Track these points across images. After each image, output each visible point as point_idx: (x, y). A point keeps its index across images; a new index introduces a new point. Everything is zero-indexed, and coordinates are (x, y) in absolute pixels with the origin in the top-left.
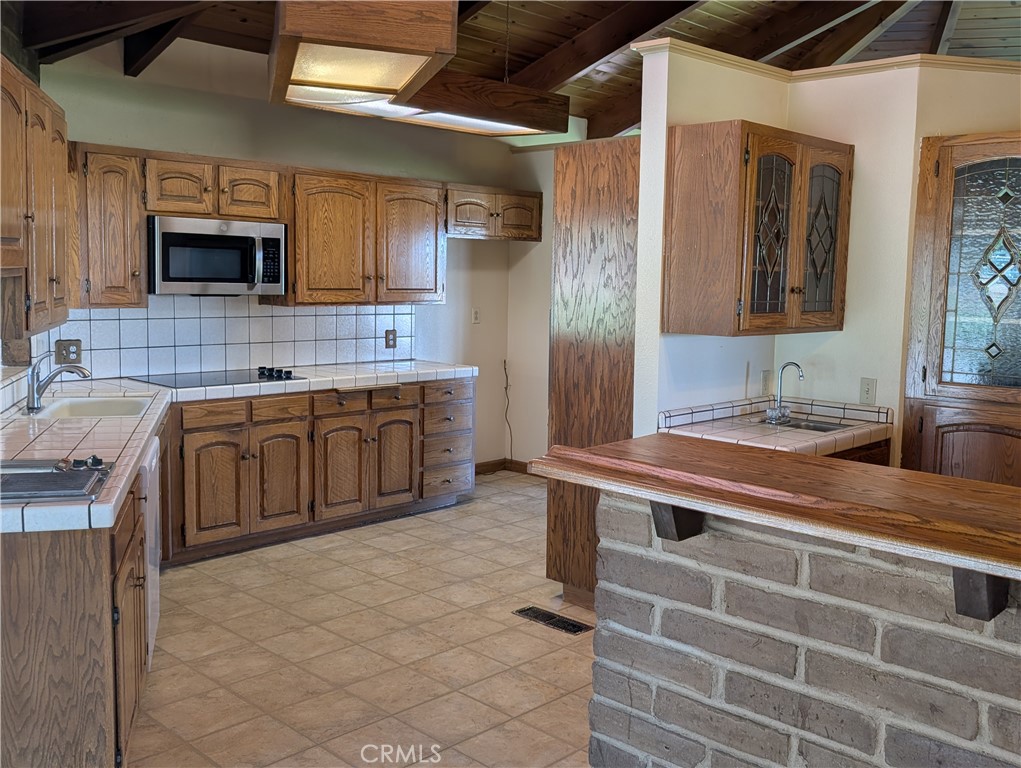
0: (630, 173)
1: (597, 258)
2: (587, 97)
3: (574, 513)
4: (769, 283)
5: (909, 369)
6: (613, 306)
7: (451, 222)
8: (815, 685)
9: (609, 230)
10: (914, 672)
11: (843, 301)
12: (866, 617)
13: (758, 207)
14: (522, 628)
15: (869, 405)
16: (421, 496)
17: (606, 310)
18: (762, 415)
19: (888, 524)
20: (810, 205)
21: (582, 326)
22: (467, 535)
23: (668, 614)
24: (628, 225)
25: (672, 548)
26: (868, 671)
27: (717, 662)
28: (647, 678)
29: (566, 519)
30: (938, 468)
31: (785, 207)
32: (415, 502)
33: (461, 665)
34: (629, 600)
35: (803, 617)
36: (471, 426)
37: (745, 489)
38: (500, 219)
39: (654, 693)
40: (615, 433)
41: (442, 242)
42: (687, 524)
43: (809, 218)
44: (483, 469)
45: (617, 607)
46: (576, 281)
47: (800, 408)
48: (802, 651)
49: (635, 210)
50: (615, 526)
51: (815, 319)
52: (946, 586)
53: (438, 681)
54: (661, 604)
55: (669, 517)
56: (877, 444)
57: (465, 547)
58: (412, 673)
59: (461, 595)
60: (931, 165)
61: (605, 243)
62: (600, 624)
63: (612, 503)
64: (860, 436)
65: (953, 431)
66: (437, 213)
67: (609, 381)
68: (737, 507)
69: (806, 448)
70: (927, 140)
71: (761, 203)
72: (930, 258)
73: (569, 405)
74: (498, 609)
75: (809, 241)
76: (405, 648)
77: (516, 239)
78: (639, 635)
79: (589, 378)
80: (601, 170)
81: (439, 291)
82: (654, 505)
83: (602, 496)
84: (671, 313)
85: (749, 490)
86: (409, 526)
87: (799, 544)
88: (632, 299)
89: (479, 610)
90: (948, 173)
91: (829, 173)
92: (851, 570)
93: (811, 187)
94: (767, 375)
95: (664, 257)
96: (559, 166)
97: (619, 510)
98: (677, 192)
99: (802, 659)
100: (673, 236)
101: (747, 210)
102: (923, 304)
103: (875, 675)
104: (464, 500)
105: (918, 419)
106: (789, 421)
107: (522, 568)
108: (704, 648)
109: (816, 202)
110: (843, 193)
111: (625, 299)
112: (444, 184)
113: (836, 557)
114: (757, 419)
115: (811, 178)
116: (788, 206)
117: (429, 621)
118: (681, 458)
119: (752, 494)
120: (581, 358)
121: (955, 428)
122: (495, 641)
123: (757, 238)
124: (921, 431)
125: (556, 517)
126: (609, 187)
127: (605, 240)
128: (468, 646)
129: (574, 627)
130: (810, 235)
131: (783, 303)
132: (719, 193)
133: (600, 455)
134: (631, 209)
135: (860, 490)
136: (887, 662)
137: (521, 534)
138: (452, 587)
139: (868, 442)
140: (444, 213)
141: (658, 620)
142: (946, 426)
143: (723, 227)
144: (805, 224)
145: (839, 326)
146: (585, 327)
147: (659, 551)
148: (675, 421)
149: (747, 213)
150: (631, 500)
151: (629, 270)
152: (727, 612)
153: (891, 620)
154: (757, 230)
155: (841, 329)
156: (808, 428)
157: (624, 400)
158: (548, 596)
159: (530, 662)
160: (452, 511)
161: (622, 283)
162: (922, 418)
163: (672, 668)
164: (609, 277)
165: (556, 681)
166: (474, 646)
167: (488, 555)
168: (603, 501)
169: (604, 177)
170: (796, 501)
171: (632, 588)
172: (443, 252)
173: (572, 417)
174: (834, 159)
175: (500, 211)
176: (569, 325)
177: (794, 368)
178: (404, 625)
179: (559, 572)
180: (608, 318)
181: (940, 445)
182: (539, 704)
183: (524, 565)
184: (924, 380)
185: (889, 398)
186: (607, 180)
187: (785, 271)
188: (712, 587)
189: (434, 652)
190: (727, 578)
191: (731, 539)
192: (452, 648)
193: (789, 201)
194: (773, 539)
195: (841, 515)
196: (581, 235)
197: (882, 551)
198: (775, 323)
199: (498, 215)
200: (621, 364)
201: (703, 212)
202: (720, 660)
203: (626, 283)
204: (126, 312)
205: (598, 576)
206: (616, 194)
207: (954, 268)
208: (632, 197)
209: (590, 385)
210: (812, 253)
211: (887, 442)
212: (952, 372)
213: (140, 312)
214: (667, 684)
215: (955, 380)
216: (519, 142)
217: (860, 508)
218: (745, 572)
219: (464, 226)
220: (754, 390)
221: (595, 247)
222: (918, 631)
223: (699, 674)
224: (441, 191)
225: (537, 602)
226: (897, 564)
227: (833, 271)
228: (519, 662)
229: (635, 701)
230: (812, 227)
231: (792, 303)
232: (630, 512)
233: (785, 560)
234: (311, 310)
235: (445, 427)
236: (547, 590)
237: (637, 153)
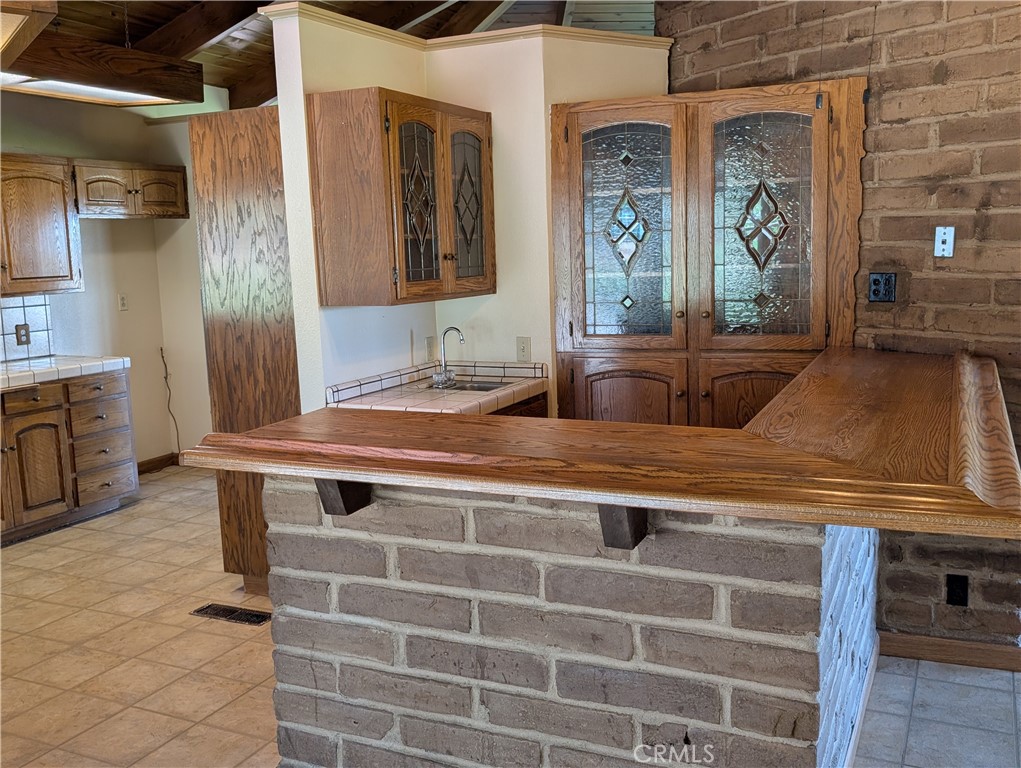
0: (272, 143)
1: (246, 232)
2: (224, 65)
3: (248, 501)
4: (422, 251)
5: (557, 325)
6: (269, 282)
7: (82, 202)
8: (490, 634)
9: (256, 203)
10: (576, 607)
11: (494, 265)
12: (528, 562)
13: (403, 176)
14: (201, 628)
15: (525, 362)
16: (77, 504)
17: (261, 286)
18: (430, 381)
19: (538, 471)
20: (454, 173)
21: (237, 305)
22: (134, 540)
23: (344, 590)
24: (275, 197)
25: (343, 523)
26: (535, 613)
27: (397, 629)
28: (329, 657)
29: (240, 510)
30: (590, 415)
31: (430, 175)
32: (70, 511)
33: (136, 678)
34: (304, 582)
35: (473, 571)
36: (127, 422)
37: (406, 454)
38: (139, 196)
39: (338, 671)
40: (283, 413)
41: (74, 224)
42: (355, 497)
43: (454, 185)
44: (147, 468)
45: (291, 591)
46: (226, 258)
47: (464, 370)
48: (475, 604)
49: (280, 181)
50: (282, 509)
51: (470, 284)
52: (594, 523)
53: (110, 701)
54: (337, 580)
55: (335, 493)
56: (536, 398)
57: (132, 553)
58: (78, 697)
59: (130, 604)
60: (561, 131)
61: (253, 217)
62: (276, 611)
63: (278, 486)
64: (519, 391)
65: (600, 379)
66: (64, 193)
67: (273, 360)
68: (399, 473)
69: (471, 408)
70: (555, 106)
71: (406, 172)
72: (567, 221)
73: (231, 389)
74: (174, 612)
75: (457, 208)
76: (68, 670)
77: (159, 216)
78: (317, 615)
79: (250, 358)
80: (240, 140)
81: (76, 278)
82: (319, 482)
83: (266, 480)
84: (328, 286)
85: (410, 455)
86: (65, 539)
87: (464, 500)
88: (286, 273)
89: (152, 617)
90: (576, 139)
91: (470, 140)
92: (512, 520)
93: (453, 153)
94: (431, 342)
95: (315, 229)
96: (195, 139)
97: (285, 492)
98: (321, 161)
99: (475, 612)
100: (322, 206)
101: (393, 178)
102: (565, 262)
103: (541, 616)
104: (129, 502)
105: (569, 372)
106: (455, 384)
107: (199, 565)
108: (382, 618)
109: (459, 170)
110: (485, 159)
111: (280, 275)
112: (70, 160)
113: (497, 509)
114: (425, 385)
115: (453, 145)
116: (433, 174)
117: (95, 637)
118: (345, 431)
119: (412, 458)
120: (240, 338)
121: (601, 376)
122: (172, 646)
123: (405, 206)
124: (572, 382)
125: (229, 508)
126: (250, 157)
127: (253, 213)
128: (142, 656)
129: (259, 618)
130: (457, 202)
131: (438, 270)
132: (364, 162)
133: (259, 438)
134: (277, 180)
135: (513, 442)
136: (551, 601)
137: (195, 531)
138: (120, 597)
139: (527, 397)
140: (73, 193)
141: (335, 597)
142: (593, 375)
143: (371, 196)
144: (451, 191)
145: (493, 290)
146: (240, 306)
147: (330, 528)
148: (344, 395)
149: (393, 182)
150: (297, 480)
151: (281, 243)
152: (402, 578)
153: (552, 561)
154: (404, 198)
155: (495, 292)
156: (473, 389)
157: (290, 378)
158: (229, 591)
159: (212, 662)
160: (116, 516)
161: (275, 257)
162: (572, 370)
163: (353, 643)
164: (261, 251)
165: (241, 676)
166: (148, 655)
167: (159, 557)
168: (268, 485)
169: (244, 148)
170: (455, 460)
171: (306, 569)
172: (75, 234)
173: (236, 401)
174: (473, 126)
175: (139, 188)
176: (223, 305)
177: (455, 332)
178: (66, 646)
179: (238, 564)
180: (264, 294)
181: (589, 393)
182: (225, 703)
183: (200, 563)
184: (571, 335)
185: (543, 355)
186: (248, 151)
187: (436, 239)
188: (385, 556)
189: (104, 669)
190: (399, 544)
191: (399, 505)
192: (123, 662)
193: (433, 168)
194: (439, 500)
195: (496, 468)
196: (226, 209)
197: (537, 498)
198: (432, 290)
199: (137, 192)
200: (283, 342)
201: (349, 181)
202: (399, 626)
203: (280, 257)
205: (270, 562)
206: (259, 165)
207: (588, 228)
208: (277, 168)
209: (253, 366)
210: (460, 219)
211: (545, 395)
212: (595, 325)
214: (350, 659)
215: (598, 333)
216: (153, 113)
217: (513, 459)
218: (416, 536)
219: (98, 205)
220: (420, 357)
221: (243, 221)
222: (575, 568)
223: (379, 645)
224: (66, 168)
225: (218, 598)
226: (552, 507)
227: (482, 237)
228: (201, 664)
229: (319, 683)
230: (458, 194)
231: (446, 269)
232: (297, 492)
233: (451, 519)
235: (98, 426)
236: (226, 584)
237: (276, 122)
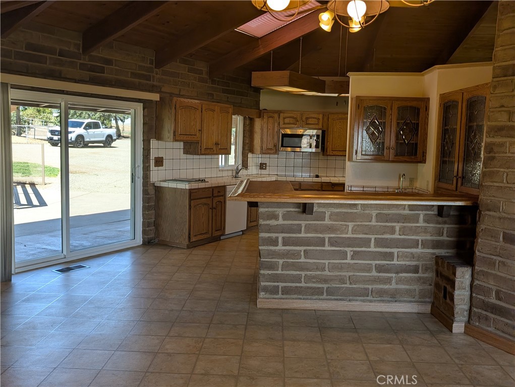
11: (425, 153)
13: (365, 122)
20: (399, 120)
31: (383, 121)
43: (398, 124)
51: (404, 158)
71: (368, 120)
94: (412, 180)
110: (422, 115)
144: (395, 126)
145: (424, 162)
174: (414, 103)
193: (385, 119)
204: (272, 156)
213: (276, 156)
231: (388, 152)
234: (334, 158)
